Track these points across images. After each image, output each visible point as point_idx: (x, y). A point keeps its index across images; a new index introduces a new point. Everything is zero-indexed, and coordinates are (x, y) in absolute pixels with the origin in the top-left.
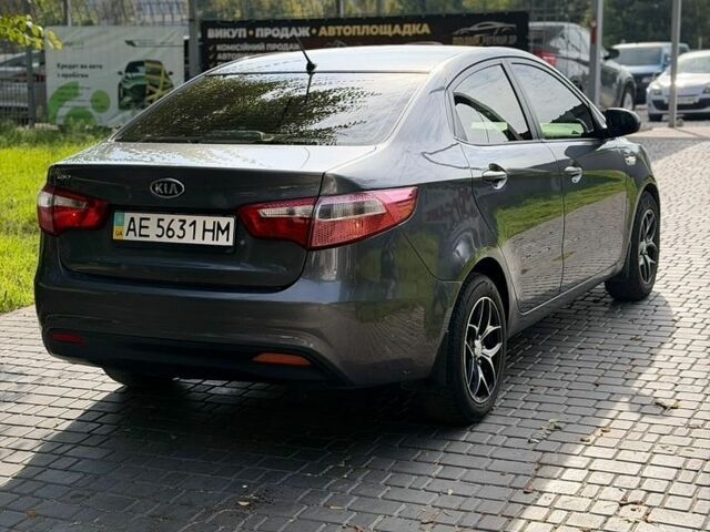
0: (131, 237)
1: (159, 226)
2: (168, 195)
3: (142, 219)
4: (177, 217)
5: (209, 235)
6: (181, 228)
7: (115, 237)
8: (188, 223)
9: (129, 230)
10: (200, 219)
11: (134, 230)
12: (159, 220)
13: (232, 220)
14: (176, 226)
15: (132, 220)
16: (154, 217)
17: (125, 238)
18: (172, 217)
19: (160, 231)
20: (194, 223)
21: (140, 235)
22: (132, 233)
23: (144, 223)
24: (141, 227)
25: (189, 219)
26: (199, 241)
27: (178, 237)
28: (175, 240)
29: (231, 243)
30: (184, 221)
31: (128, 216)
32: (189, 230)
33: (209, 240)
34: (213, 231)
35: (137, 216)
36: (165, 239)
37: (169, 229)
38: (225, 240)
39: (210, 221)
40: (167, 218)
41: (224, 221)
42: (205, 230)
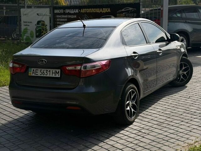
0: (33, 75)
1: (41, 72)
2: (43, 63)
3: (36, 70)
4: (45, 69)
5: (54, 74)
6: (46, 72)
7: (29, 75)
8: (48, 71)
9: (33, 73)
10: (51, 70)
11: (34, 73)
12: (41, 70)
13: (60, 70)
14: (45, 72)
15: (34, 70)
16: (39, 69)
17: (32, 75)
18: (44, 69)
19: (41, 73)
20: (50, 71)
21: (36, 74)
22: (33, 74)
23: (37, 71)
24: (36, 72)
25: (49, 70)
26: (51, 76)
27: (46, 75)
28: (45, 76)
29: (59, 76)
30: (47, 71)
31: (32, 69)
32: (48, 73)
33: (54, 76)
34: (55, 73)
35: (35, 69)
36: (42, 75)
37: (43, 73)
38: (58, 76)
39: (54, 70)
40: (43, 70)
41: (57, 70)
42: (53, 73)
